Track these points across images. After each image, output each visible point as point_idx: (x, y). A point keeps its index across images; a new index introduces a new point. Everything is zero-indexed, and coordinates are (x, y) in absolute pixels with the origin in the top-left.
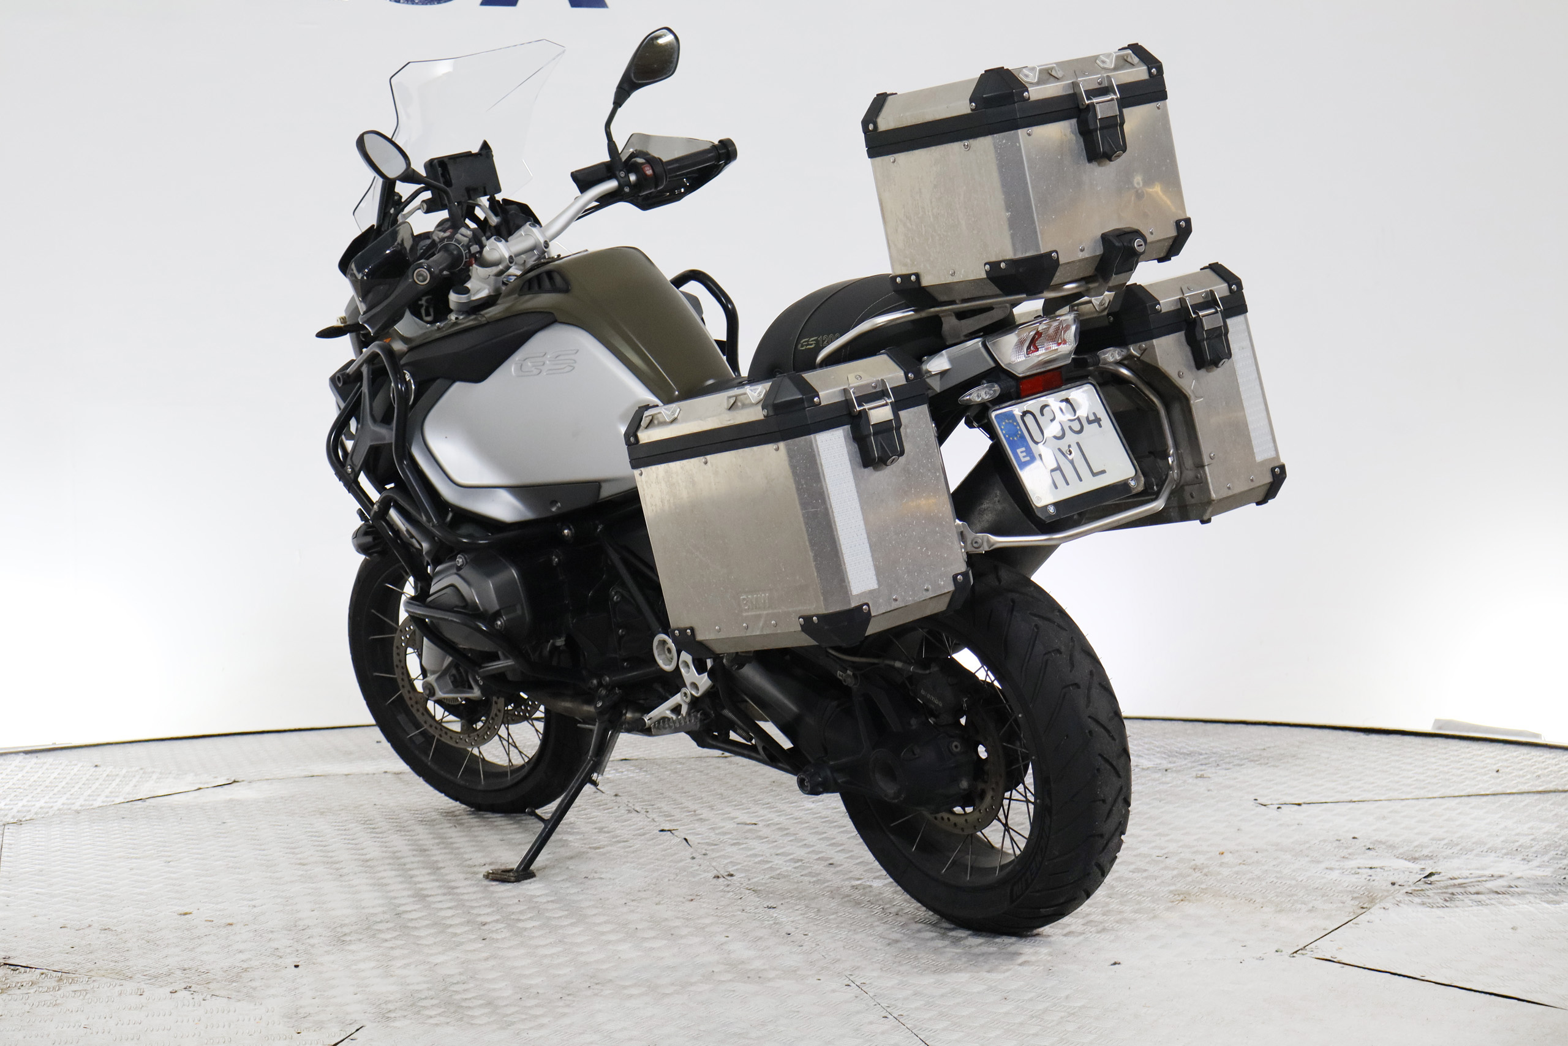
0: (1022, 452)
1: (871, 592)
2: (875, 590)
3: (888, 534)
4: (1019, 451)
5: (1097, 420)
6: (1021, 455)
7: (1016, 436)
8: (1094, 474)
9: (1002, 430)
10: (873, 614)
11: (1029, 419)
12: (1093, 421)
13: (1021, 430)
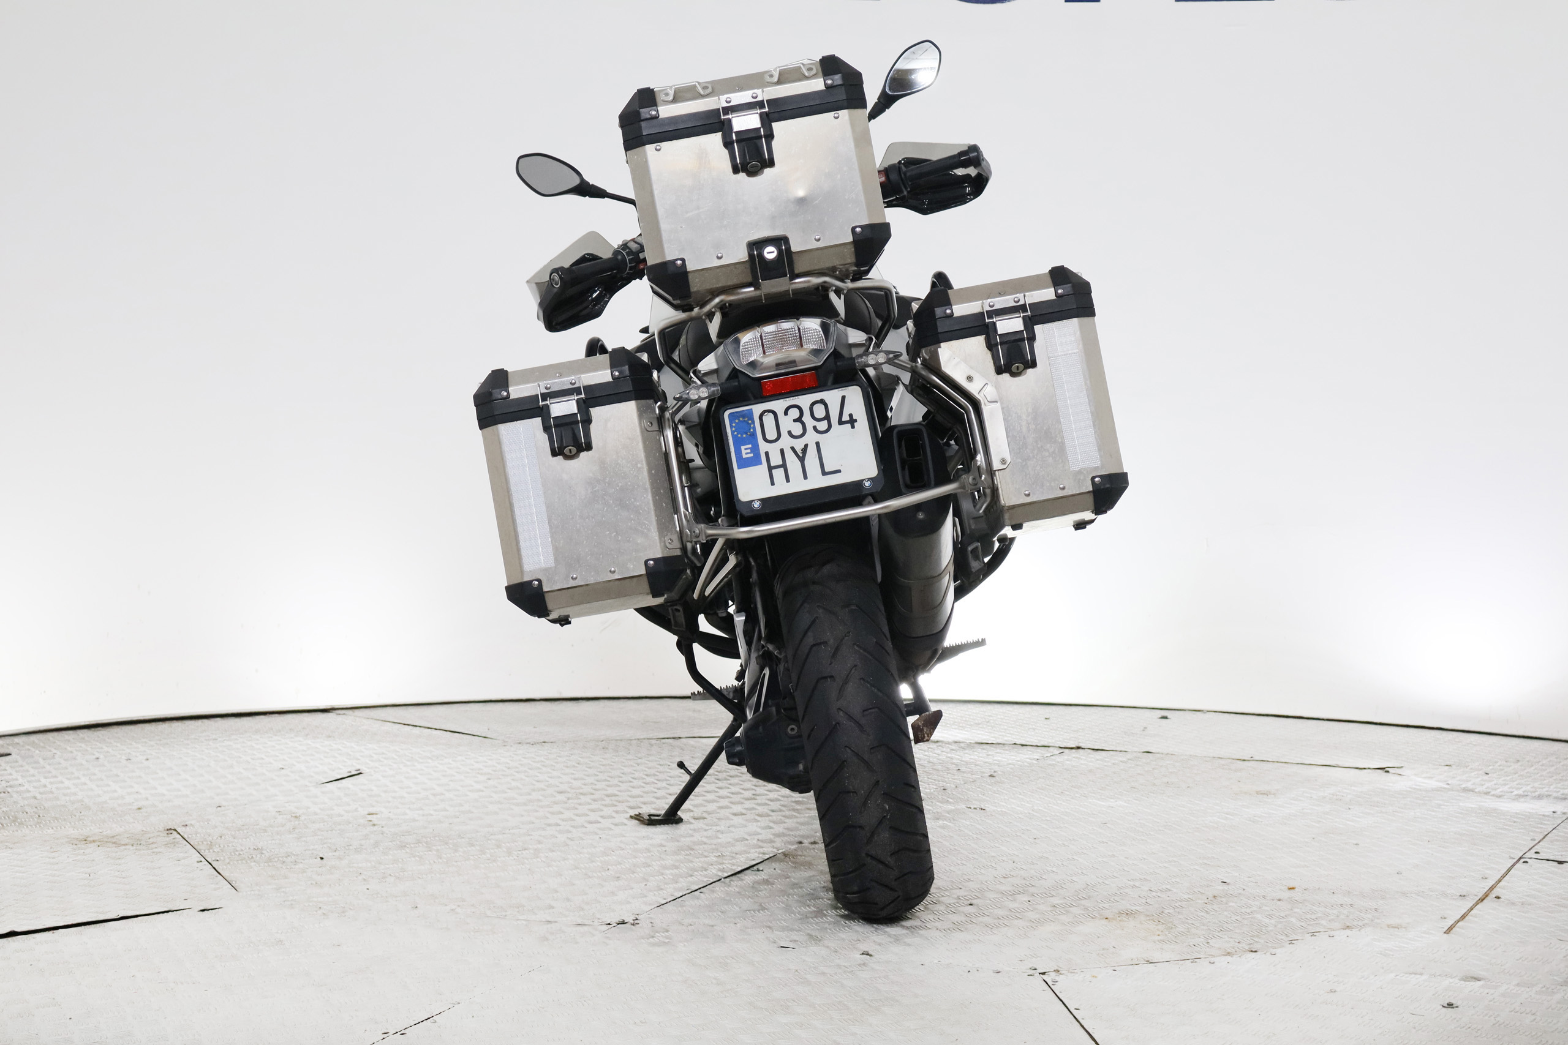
0: (745, 449)
1: (546, 570)
2: (550, 568)
3: (573, 518)
4: (743, 448)
5: (852, 421)
6: (744, 452)
7: (746, 433)
8: (824, 473)
9: (731, 426)
10: (545, 589)
11: (769, 420)
12: (846, 422)
13: (754, 428)
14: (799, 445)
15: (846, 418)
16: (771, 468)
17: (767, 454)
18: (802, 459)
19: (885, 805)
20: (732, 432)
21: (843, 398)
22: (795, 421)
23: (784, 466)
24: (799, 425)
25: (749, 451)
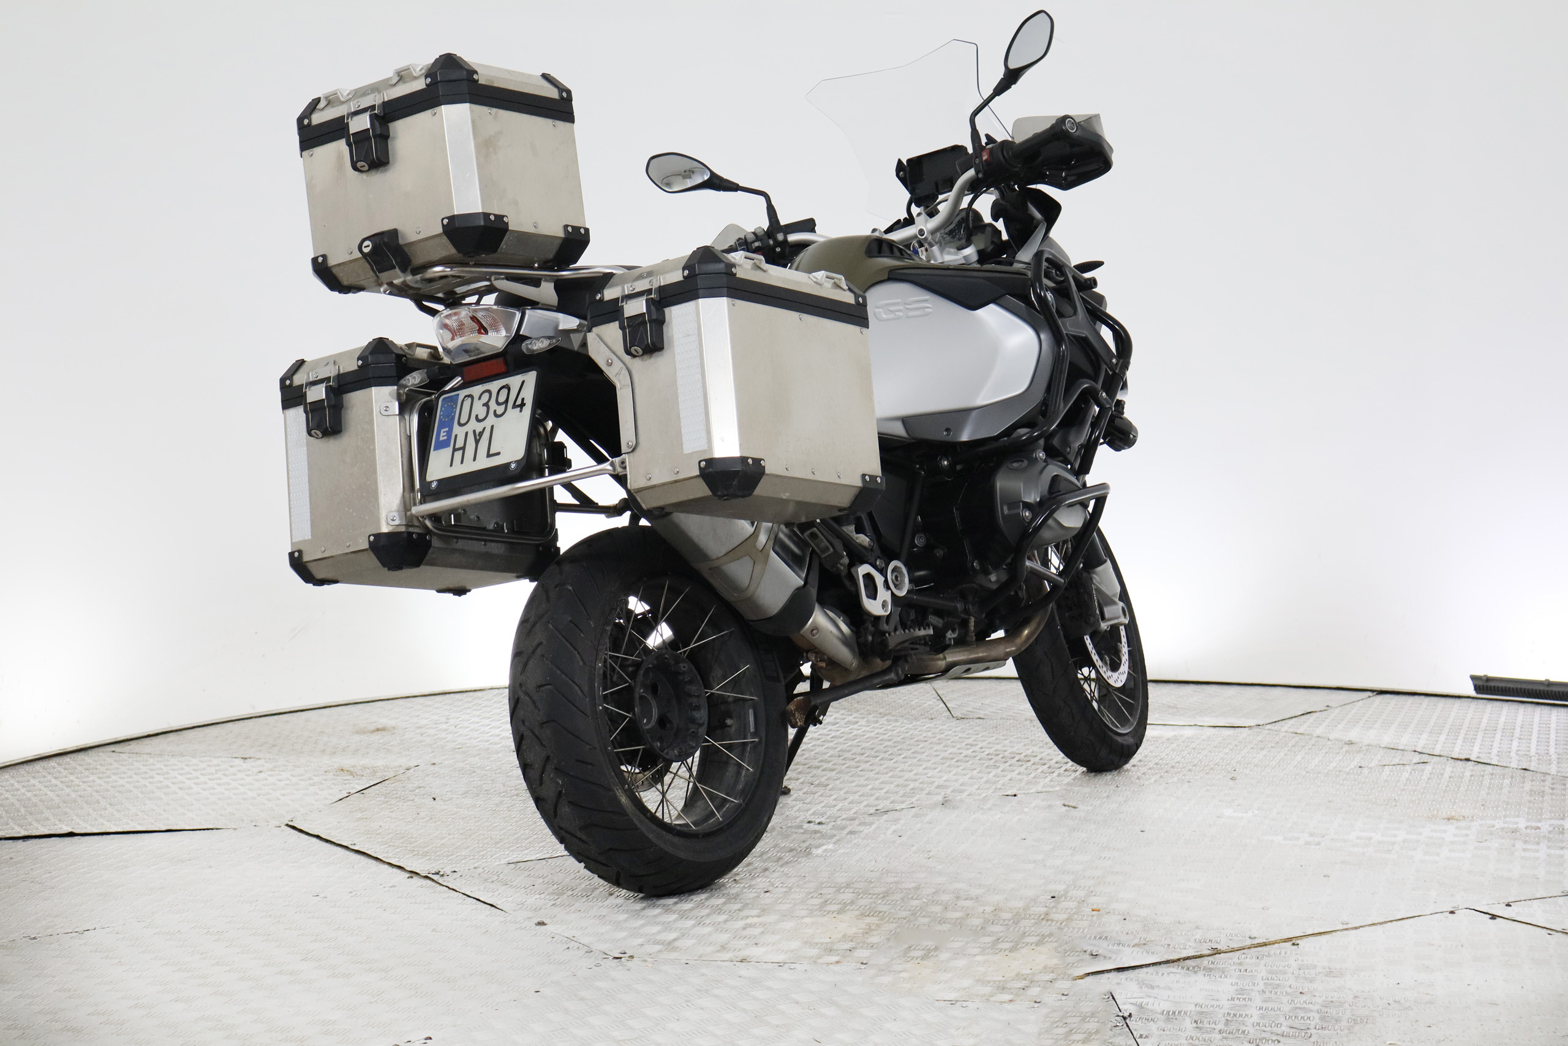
0: (444, 432)
1: (305, 543)
2: (309, 542)
4: (442, 431)
5: (522, 405)
6: (442, 434)
7: (449, 417)
8: (489, 455)
9: (441, 411)
10: (304, 560)
11: (467, 403)
12: (518, 406)
13: (455, 412)
14: (479, 427)
15: (519, 402)
16: (455, 450)
17: (456, 436)
18: (477, 442)
19: (558, 780)
20: (440, 416)
21: (523, 382)
22: (484, 405)
23: (463, 448)
24: (485, 408)
25: (445, 434)
